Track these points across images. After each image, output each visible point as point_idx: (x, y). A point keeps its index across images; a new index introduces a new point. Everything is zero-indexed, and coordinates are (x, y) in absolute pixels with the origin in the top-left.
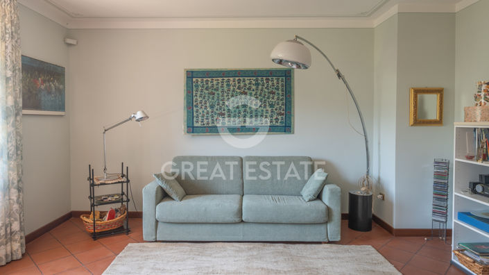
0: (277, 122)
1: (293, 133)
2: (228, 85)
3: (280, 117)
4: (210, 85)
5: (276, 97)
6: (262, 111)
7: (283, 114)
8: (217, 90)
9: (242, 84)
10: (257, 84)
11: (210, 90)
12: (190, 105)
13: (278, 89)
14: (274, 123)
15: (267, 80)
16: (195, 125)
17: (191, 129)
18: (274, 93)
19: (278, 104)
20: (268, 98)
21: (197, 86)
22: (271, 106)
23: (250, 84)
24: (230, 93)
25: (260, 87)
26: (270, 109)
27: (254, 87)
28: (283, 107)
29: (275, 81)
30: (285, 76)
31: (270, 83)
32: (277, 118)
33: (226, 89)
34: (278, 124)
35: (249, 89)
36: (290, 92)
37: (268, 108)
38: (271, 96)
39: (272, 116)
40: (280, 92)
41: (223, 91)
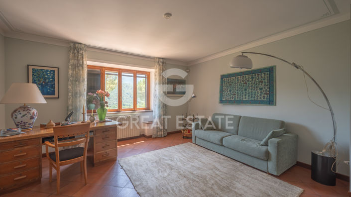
0: (264, 98)
1: (276, 105)
2: (238, 80)
3: (266, 96)
4: (230, 81)
5: (263, 84)
6: (255, 92)
7: (268, 94)
8: (233, 83)
9: (244, 79)
10: (252, 78)
11: (230, 83)
12: (221, 91)
13: (264, 79)
14: (262, 99)
15: (258, 75)
16: (223, 100)
17: (221, 101)
18: (262, 82)
19: (265, 88)
20: (259, 85)
21: (224, 82)
22: (261, 89)
23: (249, 78)
24: (239, 84)
25: (254, 79)
26: (260, 91)
27: (251, 80)
28: (268, 89)
29: (263, 75)
30: (270, 71)
31: (260, 76)
32: (264, 96)
33: (237, 82)
34: (265, 100)
35: (248, 81)
36: (273, 80)
37: (258, 90)
38: (261, 83)
39: (261, 95)
40: (266, 81)
41: (235, 83)
